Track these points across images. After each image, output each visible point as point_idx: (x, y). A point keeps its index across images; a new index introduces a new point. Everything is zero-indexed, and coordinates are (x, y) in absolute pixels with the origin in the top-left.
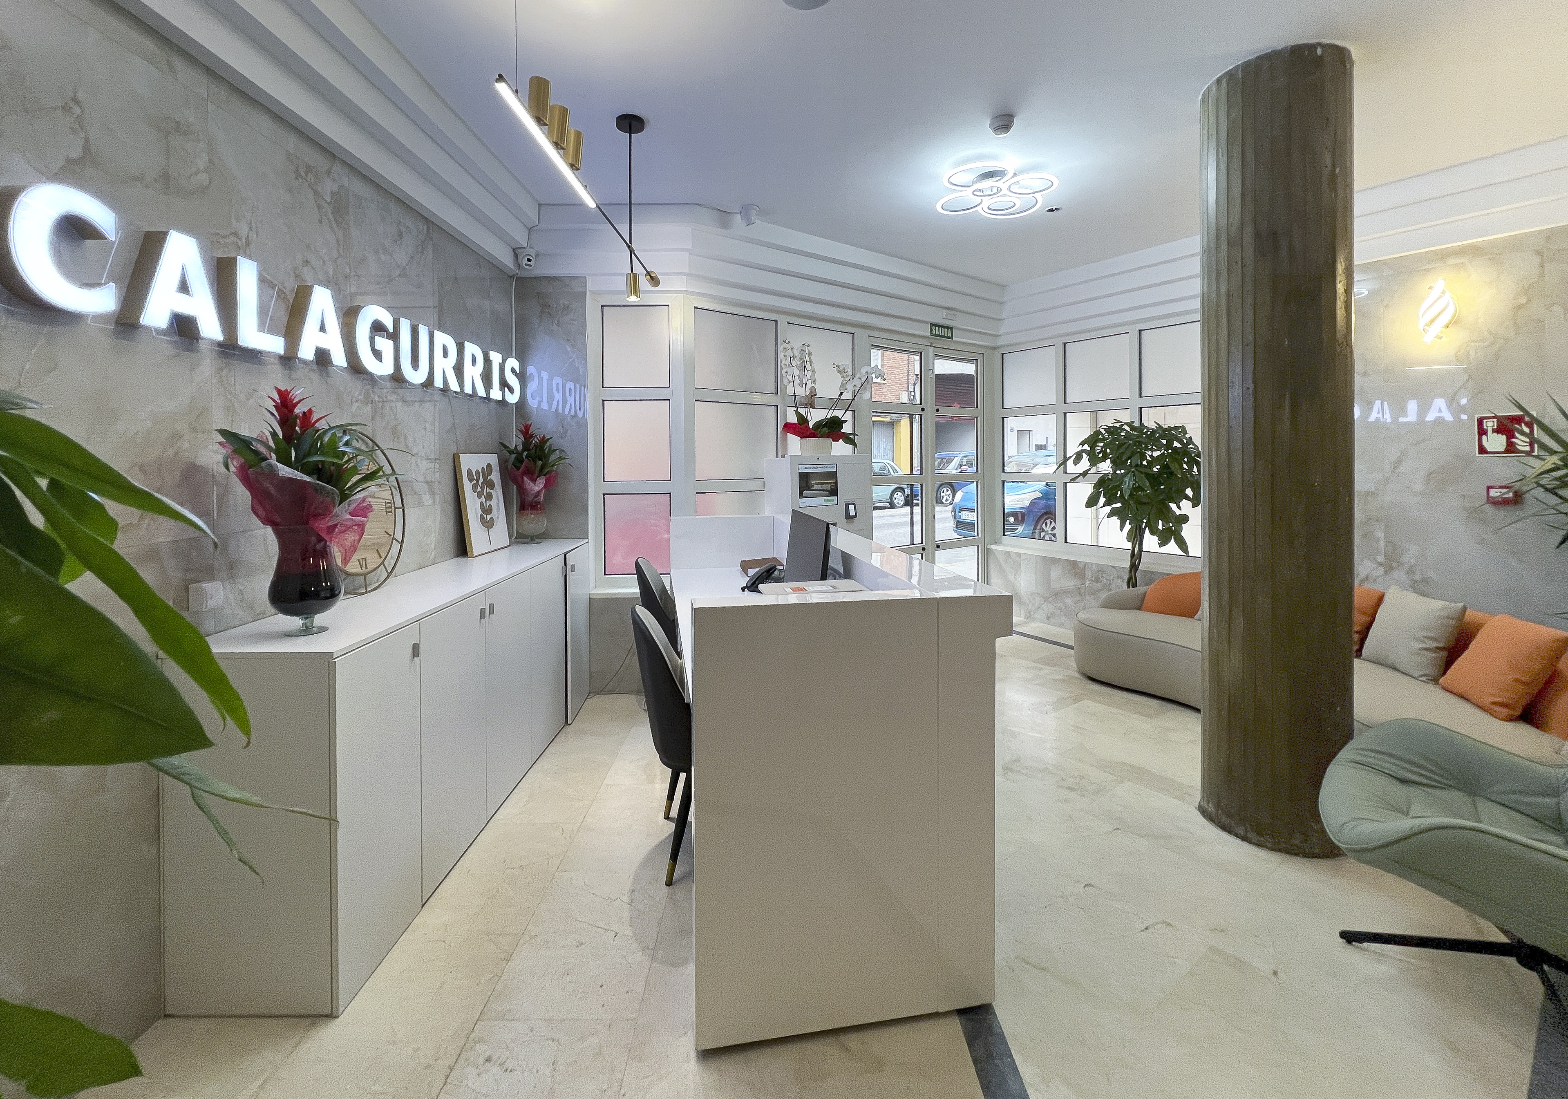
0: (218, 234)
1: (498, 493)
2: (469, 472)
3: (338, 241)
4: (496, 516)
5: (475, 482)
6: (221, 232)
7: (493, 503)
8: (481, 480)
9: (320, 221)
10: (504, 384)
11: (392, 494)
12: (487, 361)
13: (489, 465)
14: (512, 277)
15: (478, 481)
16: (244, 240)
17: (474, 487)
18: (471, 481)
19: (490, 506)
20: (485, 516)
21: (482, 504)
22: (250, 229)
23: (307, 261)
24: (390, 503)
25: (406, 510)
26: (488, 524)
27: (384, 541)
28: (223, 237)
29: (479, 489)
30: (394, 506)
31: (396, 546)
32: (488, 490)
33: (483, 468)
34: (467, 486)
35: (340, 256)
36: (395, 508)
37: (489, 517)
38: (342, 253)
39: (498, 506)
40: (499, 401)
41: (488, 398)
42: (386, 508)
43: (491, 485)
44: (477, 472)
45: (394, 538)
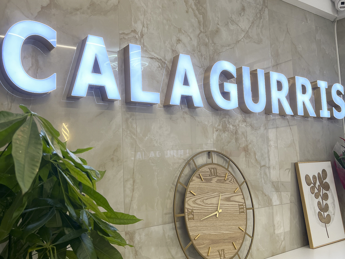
0: (124, 33)
1: (333, 193)
2: (307, 177)
3: (199, 22)
4: (333, 213)
5: (312, 185)
6: (126, 32)
7: (329, 202)
8: (318, 183)
9: (187, 12)
10: (332, 104)
11: (244, 198)
12: (316, 88)
13: (324, 171)
14: (333, 22)
15: (315, 184)
16: (139, 34)
17: (312, 190)
18: (309, 184)
19: (327, 204)
20: (322, 213)
21: (319, 203)
22: (143, 26)
23: (179, 40)
24: (242, 205)
25: (255, 210)
26: (326, 220)
27: (238, 235)
28: (127, 34)
29: (316, 191)
30: (246, 207)
31: (248, 240)
32: (325, 191)
33: (319, 174)
34: (306, 189)
35: (201, 32)
36: (247, 209)
37: (326, 214)
38: (202, 30)
39: (334, 205)
40: (328, 118)
41: (318, 118)
42: (240, 209)
43: (327, 187)
44: (314, 177)
45: (246, 233)
